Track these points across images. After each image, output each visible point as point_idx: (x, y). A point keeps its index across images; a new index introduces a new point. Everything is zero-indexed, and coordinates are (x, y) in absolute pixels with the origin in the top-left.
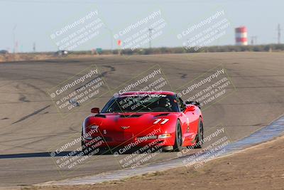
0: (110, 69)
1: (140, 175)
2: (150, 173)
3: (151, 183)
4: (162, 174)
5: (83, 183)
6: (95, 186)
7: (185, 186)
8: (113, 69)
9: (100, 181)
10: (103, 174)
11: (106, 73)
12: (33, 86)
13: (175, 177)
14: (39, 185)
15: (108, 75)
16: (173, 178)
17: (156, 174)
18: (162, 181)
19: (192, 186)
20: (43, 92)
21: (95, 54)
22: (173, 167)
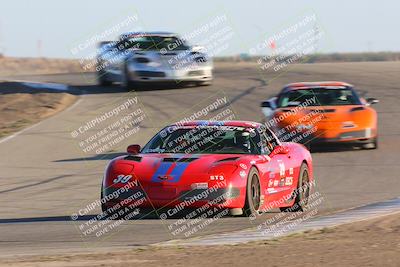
0: (259, 83)
1: (300, 232)
2: (315, 229)
3: (316, 244)
4: (332, 231)
5: (221, 243)
6: (238, 248)
7: (364, 248)
8: (264, 83)
9: (245, 241)
10: (249, 230)
11: (253, 88)
12: (151, 106)
13: (351, 235)
14: (158, 245)
15: (257, 91)
16: (346, 237)
17: (323, 231)
18: (332, 242)
19: (375, 249)
20: (164, 114)
21: (238, 61)
22: (348, 221)
